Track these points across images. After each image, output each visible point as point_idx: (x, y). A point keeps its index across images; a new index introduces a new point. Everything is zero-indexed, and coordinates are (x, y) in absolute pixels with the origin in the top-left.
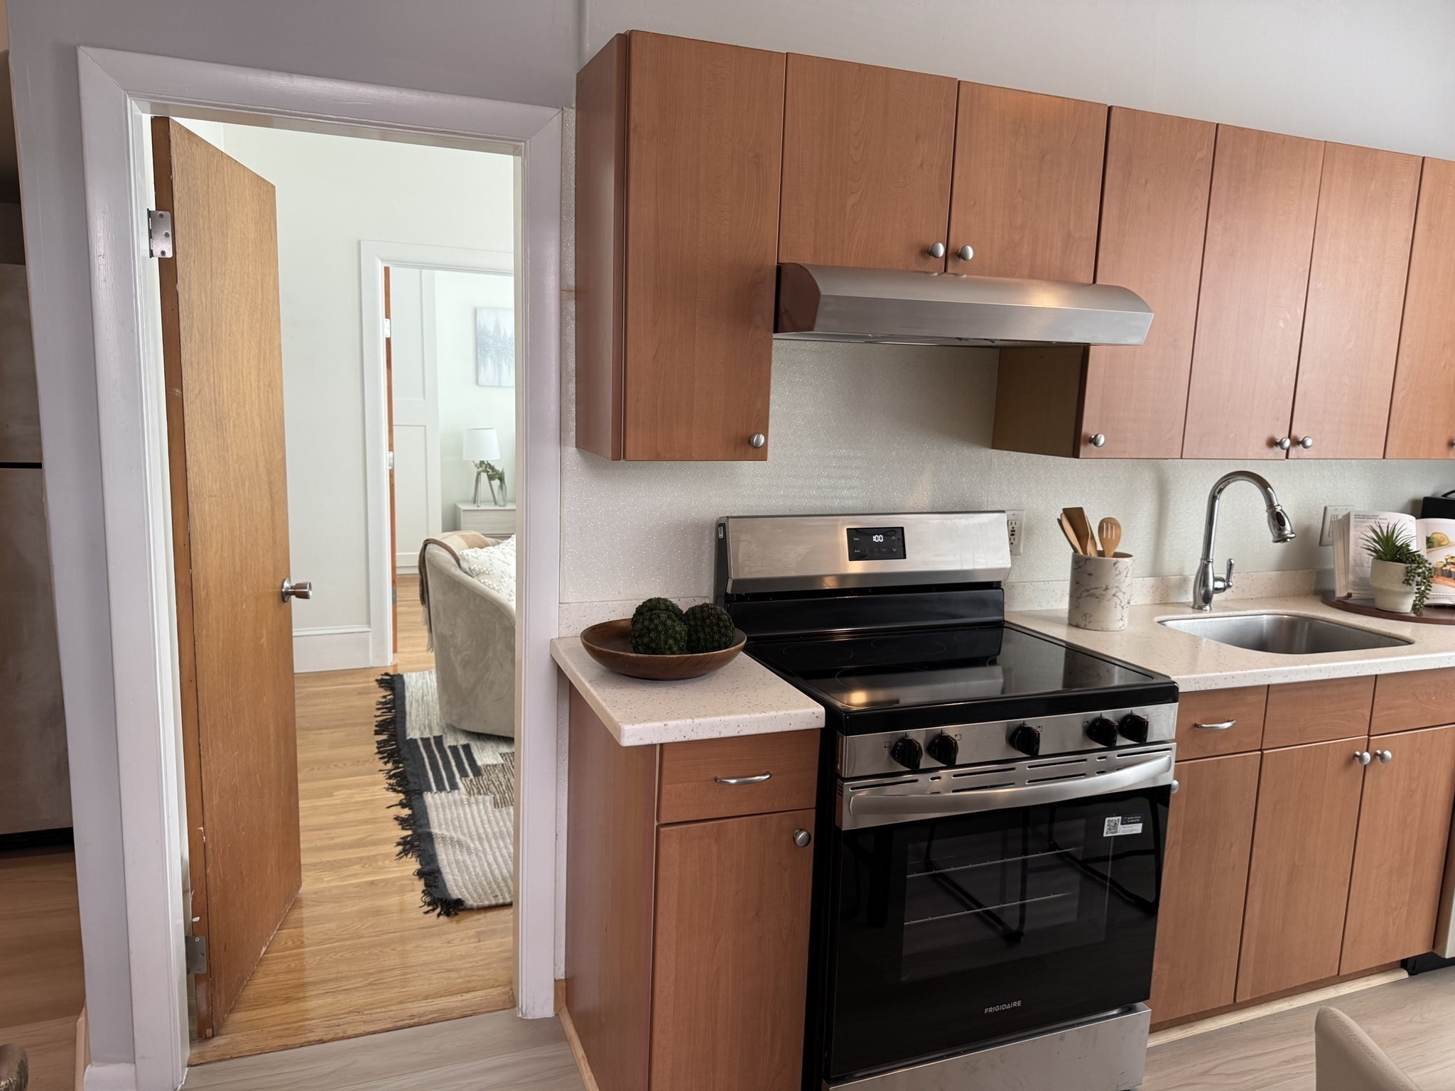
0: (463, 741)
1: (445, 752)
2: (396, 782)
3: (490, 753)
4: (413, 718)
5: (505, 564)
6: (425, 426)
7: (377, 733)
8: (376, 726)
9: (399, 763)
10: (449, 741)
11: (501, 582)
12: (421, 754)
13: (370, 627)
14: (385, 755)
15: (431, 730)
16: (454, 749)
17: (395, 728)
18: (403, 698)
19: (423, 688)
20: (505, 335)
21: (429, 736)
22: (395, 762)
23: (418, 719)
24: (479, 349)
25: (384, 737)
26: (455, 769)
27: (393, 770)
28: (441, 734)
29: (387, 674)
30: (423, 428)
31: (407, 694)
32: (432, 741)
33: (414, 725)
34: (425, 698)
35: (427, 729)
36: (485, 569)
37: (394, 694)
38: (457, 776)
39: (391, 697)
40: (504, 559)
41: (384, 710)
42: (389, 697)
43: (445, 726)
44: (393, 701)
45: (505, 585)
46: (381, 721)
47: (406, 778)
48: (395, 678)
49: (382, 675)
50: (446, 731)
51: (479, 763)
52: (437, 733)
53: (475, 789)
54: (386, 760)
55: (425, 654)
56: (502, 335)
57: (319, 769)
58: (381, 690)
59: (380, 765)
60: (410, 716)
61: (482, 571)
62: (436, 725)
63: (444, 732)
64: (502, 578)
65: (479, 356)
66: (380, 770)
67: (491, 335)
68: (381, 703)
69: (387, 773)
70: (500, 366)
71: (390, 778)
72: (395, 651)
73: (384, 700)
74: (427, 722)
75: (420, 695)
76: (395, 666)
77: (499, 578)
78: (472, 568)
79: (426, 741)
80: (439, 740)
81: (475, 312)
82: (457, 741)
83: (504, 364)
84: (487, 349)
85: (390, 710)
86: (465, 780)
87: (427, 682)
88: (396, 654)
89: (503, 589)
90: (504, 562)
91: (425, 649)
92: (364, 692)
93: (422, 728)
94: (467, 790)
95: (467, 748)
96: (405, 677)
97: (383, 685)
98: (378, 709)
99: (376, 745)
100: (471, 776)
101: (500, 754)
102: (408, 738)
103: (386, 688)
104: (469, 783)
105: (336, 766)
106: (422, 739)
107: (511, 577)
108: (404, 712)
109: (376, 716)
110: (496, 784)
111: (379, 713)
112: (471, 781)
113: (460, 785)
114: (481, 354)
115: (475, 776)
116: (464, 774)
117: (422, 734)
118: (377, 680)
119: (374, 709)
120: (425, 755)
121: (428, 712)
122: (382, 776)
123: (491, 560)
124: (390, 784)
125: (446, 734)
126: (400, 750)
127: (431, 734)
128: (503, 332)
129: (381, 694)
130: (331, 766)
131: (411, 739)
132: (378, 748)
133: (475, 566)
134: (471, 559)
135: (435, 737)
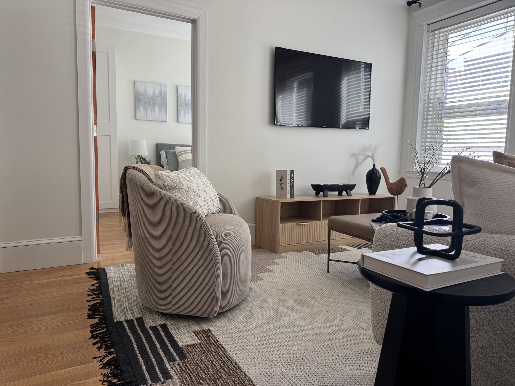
0: (160, 321)
1: (148, 333)
2: (110, 373)
3: (185, 332)
4: (117, 302)
5: (189, 182)
6: (110, 136)
7: (90, 317)
8: (89, 310)
9: (111, 348)
10: (149, 322)
11: (188, 195)
12: (128, 337)
13: (82, 237)
14: (98, 339)
15: (132, 313)
16: (154, 329)
17: (104, 312)
18: (107, 285)
19: (120, 277)
20: (149, 94)
21: (132, 318)
22: (107, 347)
23: (120, 303)
24: (136, 101)
25: (96, 321)
26: (161, 352)
27: (106, 356)
28: (141, 316)
29: (92, 268)
30: (109, 136)
31: (110, 283)
32: (135, 322)
33: (119, 309)
34: (123, 285)
35: (129, 311)
36: (176, 185)
37: (99, 283)
38: (166, 360)
39: (98, 285)
40: (188, 179)
41: (94, 296)
42: (96, 285)
43: (142, 308)
44: (99, 288)
45: (191, 197)
46: (92, 305)
47: (119, 366)
48: (100, 271)
49: (89, 269)
50: (144, 311)
51: (180, 344)
52: (138, 316)
53: (186, 376)
54: (99, 345)
55: (126, 253)
56: (148, 94)
57: (37, 360)
58: (91, 279)
59: (94, 351)
60: (114, 300)
61: (173, 186)
62: (135, 307)
63: (142, 313)
64: (188, 192)
65: (136, 105)
66: (95, 358)
67: (142, 94)
68: (91, 290)
69: (101, 361)
70: (147, 110)
71: (104, 367)
72: (98, 252)
73: (93, 288)
74: (128, 305)
75: (119, 283)
76: (98, 262)
77: (186, 192)
78: (166, 184)
79: (130, 322)
80: (140, 320)
81: (135, 83)
82: (154, 321)
83: (149, 109)
84: (140, 101)
85: (98, 295)
86: (174, 364)
87: (122, 273)
88: (99, 255)
89: (189, 201)
90: (188, 181)
91: (125, 249)
92: (77, 282)
93: (125, 310)
94: (179, 378)
95: (164, 327)
96: (106, 269)
97: (92, 276)
98: (89, 295)
99: (89, 329)
100: (178, 360)
101: (194, 332)
102: (115, 321)
103: (94, 279)
104: (178, 367)
105: (53, 354)
106: (127, 321)
107: (194, 192)
108: (109, 297)
109: (88, 301)
110: (203, 367)
111: (90, 298)
112: (179, 364)
113: (172, 373)
114: (137, 104)
115: (181, 359)
116: (171, 359)
117: (126, 316)
118: (87, 273)
119: (85, 295)
120: (132, 338)
121: (127, 296)
122: (96, 364)
123: (179, 179)
124: (104, 376)
125: (145, 315)
126: (109, 334)
127: (133, 317)
128: (148, 93)
129: (91, 283)
130: (49, 356)
131: (118, 322)
132: (91, 332)
133: (168, 182)
134: (165, 177)
135: (136, 319)
